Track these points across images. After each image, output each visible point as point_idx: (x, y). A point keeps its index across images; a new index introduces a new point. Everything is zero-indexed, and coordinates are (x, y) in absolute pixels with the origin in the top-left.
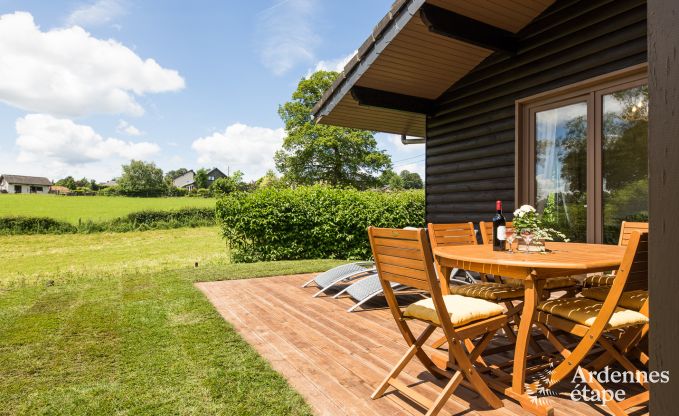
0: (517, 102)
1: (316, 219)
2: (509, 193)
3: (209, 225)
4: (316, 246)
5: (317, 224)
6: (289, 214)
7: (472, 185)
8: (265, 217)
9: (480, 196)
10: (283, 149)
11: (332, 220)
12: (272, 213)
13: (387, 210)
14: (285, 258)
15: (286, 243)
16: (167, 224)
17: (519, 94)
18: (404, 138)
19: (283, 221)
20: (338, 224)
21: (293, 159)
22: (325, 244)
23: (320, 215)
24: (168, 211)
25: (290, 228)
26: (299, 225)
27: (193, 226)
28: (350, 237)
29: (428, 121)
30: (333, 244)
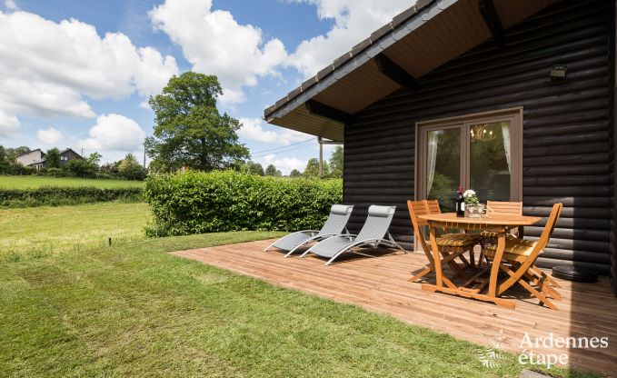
0: (417, 123)
1: (235, 199)
2: (410, 182)
3: (72, 204)
4: (232, 221)
5: (235, 203)
6: (212, 194)
7: (382, 176)
8: (192, 196)
9: (389, 183)
10: (154, 136)
11: (246, 200)
12: (197, 193)
13: (286, 192)
14: (207, 231)
15: (209, 218)
16: (23, 202)
17: (418, 118)
18: (320, 139)
19: (207, 200)
20: (251, 203)
21: (164, 146)
22: (240, 219)
23: (237, 195)
24: (25, 189)
25: (212, 205)
26: (221, 203)
27: (54, 205)
28: (259, 214)
29: (346, 129)
30: (246, 219)
